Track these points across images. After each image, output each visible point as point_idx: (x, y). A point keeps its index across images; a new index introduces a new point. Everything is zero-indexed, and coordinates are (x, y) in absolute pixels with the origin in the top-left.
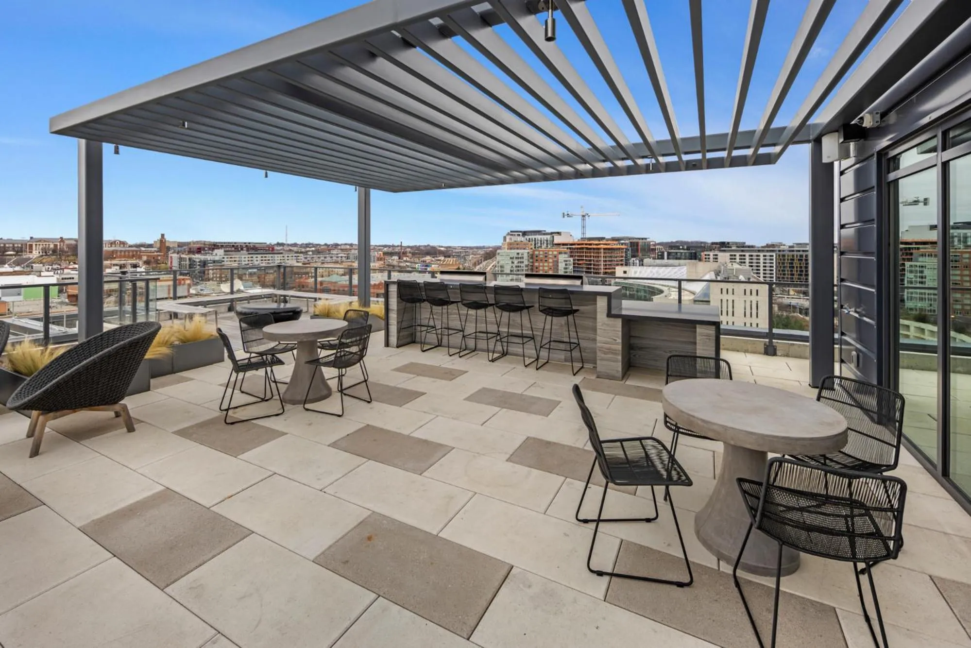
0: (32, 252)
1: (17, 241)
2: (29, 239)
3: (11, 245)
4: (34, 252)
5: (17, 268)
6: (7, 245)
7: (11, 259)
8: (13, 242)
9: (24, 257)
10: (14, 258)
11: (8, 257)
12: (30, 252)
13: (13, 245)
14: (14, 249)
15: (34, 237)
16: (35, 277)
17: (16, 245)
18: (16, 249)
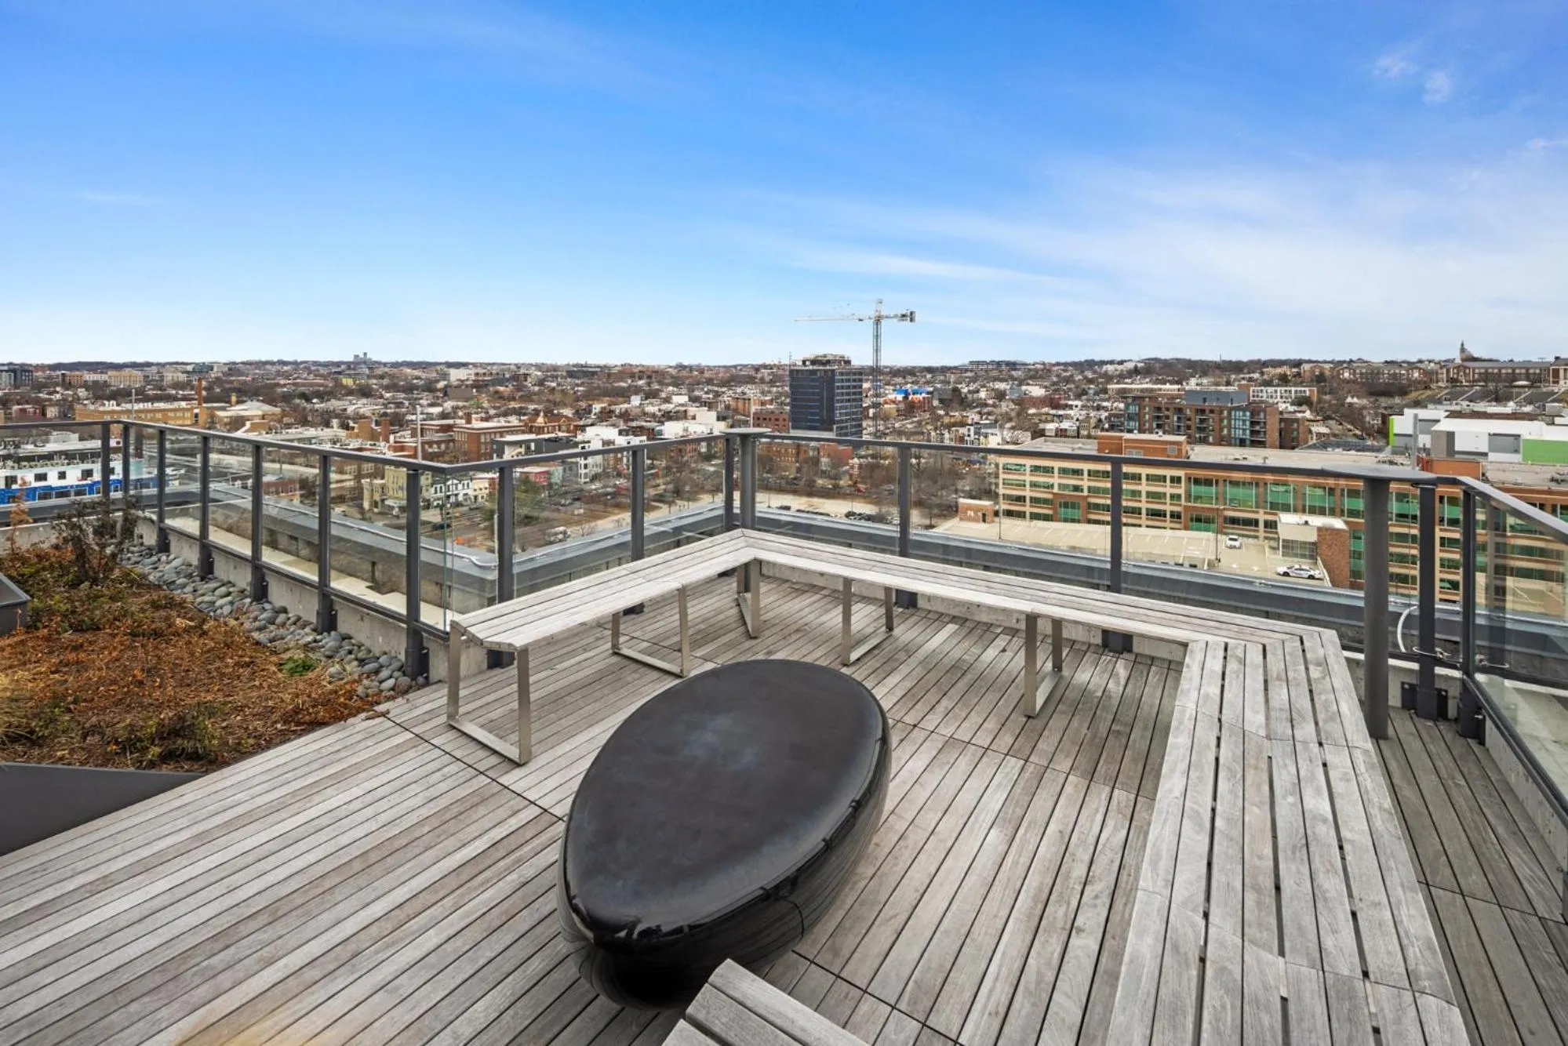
0: (1557, 382)
1: (1535, 365)
2: (1553, 360)
3: (1523, 371)
4: (1562, 382)
5: (1528, 409)
6: (1517, 371)
7: (1519, 394)
8: (1527, 365)
9: (1544, 390)
10: (1528, 392)
11: (1517, 390)
12: (1554, 382)
13: (1527, 370)
14: (1527, 377)
15: (1562, 357)
16: (1543, 424)
17: (1531, 371)
18: (1532, 377)
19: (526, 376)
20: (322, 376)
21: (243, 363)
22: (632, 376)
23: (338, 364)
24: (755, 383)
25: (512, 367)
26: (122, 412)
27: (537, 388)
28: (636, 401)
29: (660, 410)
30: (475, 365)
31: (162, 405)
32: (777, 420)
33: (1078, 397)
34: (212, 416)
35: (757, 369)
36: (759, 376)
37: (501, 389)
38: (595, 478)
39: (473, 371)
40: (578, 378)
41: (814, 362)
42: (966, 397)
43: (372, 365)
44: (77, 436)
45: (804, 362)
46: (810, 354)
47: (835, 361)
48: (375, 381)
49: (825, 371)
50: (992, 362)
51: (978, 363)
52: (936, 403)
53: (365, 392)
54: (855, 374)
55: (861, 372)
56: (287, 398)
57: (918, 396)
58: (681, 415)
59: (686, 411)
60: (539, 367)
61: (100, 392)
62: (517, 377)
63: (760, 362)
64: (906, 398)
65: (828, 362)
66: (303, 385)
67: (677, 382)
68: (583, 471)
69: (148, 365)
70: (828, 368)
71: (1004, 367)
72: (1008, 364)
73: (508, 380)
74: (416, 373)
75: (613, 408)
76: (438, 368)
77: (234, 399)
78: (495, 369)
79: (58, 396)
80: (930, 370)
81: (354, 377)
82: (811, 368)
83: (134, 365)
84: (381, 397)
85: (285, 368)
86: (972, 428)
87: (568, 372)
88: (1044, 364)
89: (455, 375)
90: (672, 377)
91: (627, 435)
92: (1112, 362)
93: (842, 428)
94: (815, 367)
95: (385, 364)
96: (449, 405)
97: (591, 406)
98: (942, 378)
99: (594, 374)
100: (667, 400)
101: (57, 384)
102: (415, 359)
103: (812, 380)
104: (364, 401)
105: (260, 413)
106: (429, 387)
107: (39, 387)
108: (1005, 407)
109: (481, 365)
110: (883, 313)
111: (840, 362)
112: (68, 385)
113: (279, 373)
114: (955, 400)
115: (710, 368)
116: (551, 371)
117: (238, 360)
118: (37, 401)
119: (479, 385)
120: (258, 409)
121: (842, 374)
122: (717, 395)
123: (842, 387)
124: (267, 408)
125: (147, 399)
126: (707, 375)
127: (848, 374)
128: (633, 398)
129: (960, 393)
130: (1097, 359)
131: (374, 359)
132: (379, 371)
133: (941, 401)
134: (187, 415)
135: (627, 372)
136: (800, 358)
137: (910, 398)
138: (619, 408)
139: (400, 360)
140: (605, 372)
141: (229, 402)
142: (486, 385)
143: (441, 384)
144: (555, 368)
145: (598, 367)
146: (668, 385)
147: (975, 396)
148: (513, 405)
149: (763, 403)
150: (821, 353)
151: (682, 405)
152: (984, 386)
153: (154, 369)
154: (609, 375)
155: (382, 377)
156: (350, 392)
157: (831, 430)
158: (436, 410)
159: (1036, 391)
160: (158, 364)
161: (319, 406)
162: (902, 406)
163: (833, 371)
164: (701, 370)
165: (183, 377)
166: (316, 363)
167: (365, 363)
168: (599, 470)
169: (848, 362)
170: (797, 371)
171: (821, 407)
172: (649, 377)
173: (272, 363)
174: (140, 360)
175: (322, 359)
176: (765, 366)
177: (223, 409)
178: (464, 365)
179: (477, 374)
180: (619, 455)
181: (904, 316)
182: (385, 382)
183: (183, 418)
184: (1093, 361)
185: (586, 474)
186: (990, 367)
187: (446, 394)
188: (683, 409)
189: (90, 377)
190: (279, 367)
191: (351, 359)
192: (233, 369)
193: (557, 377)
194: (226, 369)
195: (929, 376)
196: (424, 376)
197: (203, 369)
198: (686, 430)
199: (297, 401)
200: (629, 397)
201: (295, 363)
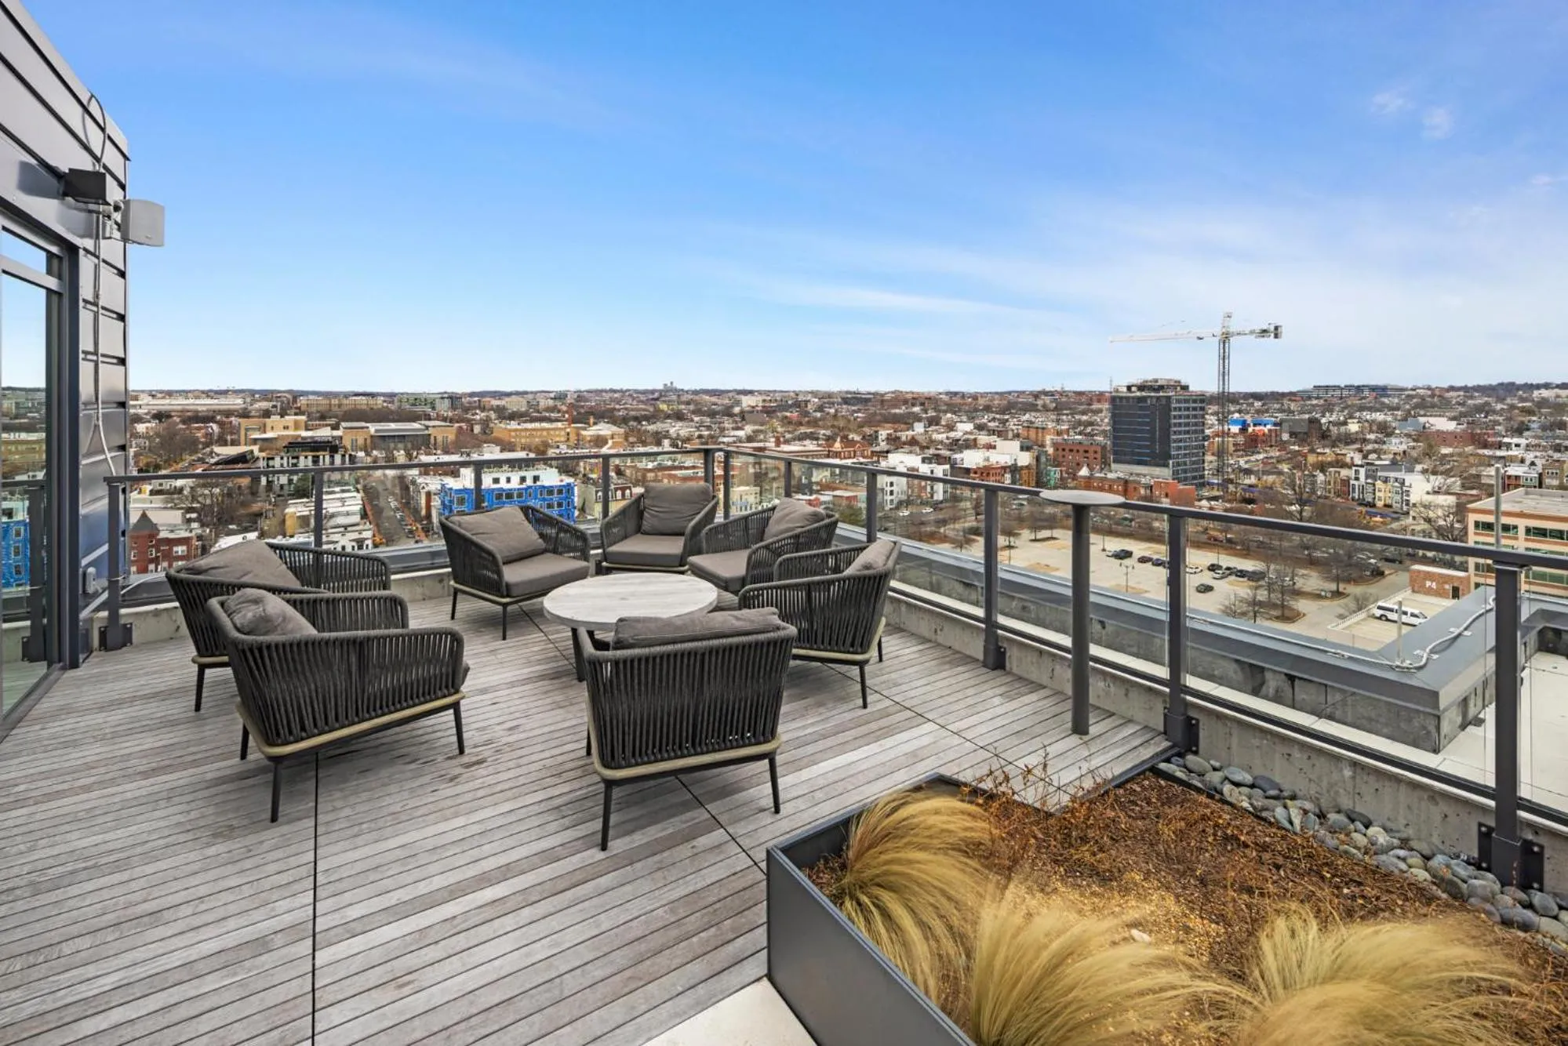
19: (806, 402)
20: (642, 402)
21: (588, 392)
22: (905, 402)
23: (653, 392)
24: (1037, 411)
25: (792, 394)
26: (522, 430)
27: (819, 415)
28: (919, 428)
29: (948, 438)
30: (760, 392)
31: (545, 425)
32: (1086, 452)
33: (1520, 431)
34: (578, 435)
35: (1036, 395)
36: (1040, 402)
37: (788, 414)
38: (900, 504)
39: (760, 398)
40: (853, 405)
41: (1141, 388)
42: (1328, 429)
43: (679, 393)
44: (498, 448)
45: (1129, 388)
46: (1137, 379)
47: (1169, 387)
48: (683, 407)
49: (1158, 398)
50: (1349, 387)
51: (1327, 388)
52: (1285, 437)
53: (679, 417)
54: (1195, 401)
55: (1203, 400)
56: (624, 421)
57: (1261, 428)
58: (971, 444)
59: (975, 440)
60: (814, 394)
61: (505, 415)
62: (797, 403)
63: (1039, 389)
64: (1244, 430)
65: (1161, 388)
66: (632, 410)
67: (953, 408)
68: (889, 498)
69: (526, 393)
70: (1161, 394)
71: (1366, 393)
72: (1373, 389)
73: (791, 406)
74: (714, 399)
75: (899, 434)
76: (730, 395)
77: (592, 420)
78: (778, 397)
79: (478, 417)
80: (1256, 396)
81: (668, 403)
82: (1138, 394)
83: (517, 393)
84: (692, 420)
85: (616, 395)
86: (1362, 471)
87: (843, 399)
88: (1429, 388)
89: (747, 402)
90: (946, 404)
91: (931, 463)
92: (1547, 386)
93: (1178, 464)
94: (1144, 394)
95: (687, 392)
96: (749, 429)
97: (876, 432)
98: (1277, 406)
99: (867, 401)
100: (951, 427)
101: (475, 408)
102: (710, 387)
103: (1141, 408)
104: (680, 424)
105: (610, 433)
106: (728, 412)
107: (466, 410)
108: (1397, 445)
109: (767, 393)
110: (1231, 330)
111: (1175, 387)
112: (483, 409)
113: (612, 400)
114: (1313, 433)
115: (984, 395)
116: (827, 398)
117: (583, 389)
118: (468, 421)
119: (769, 412)
120: (608, 429)
121: (1178, 401)
122: (1004, 422)
123: (1180, 417)
124: (615, 429)
125: (533, 420)
126: (982, 401)
127: (1186, 401)
128: (916, 425)
129: (1321, 424)
130: (1520, 381)
131: (679, 387)
132: (685, 398)
133: (1292, 434)
134: (563, 433)
135: (900, 399)
136: (1126, 383)
137: (1250, 430)
138: (905, 435)
139: (698, 388)
140: (878, 399)
141: (588, 424)
142: (774, 411)
143: (737, 410)
144: (830, 395)
145: (869, 394)
146: (946, 412)
147: (1342, 429)
148: (803, 430)
149: (1059, 433)
150: (1150, 378)
151: (971, 433)
152: (1351, 417)
153: (530, 397)
154: (882, 401)
155: (688, 403)
156: (668, 417)
157: (1166, 465)
158: (741, 433)
159: (1442, 424)
160: (532, 393)
161: (651, 428)
162: (1241, 439)
163: (1169, 398)
164: (975, 397)
165: (551, 403)
166: (637, 391)
167: (671, 391)
168: (904, 497)
169: (1185, 388)
170: (1121, 398)
171: (1152, 440)
172: (922, 404)
173: (606, 391)
174: (521, 389)
175: (641, 387)
176: (1046, 393)
177: (585, 429)
178: (751, 392)
179: (764, 401)
180: (923, 483)
181: (1265, 331)
182: (692, 407)
183: (559, 436)
184: (1513, 384)
185: (892, 501)
186: (1345, 393)
187: (743, 419)
188: (972, 437)
189: (495, 402)
190: (610, 395)
191: (660, 387)
192: (580, 396)
193: (833, 404)
194: (575, 396)
195: (1258, 404)
196: (719, 402)
197: (561, 396)
198: (987, 459)
199: (631, 423)
200: (912, 425)
201: (621, 391)
